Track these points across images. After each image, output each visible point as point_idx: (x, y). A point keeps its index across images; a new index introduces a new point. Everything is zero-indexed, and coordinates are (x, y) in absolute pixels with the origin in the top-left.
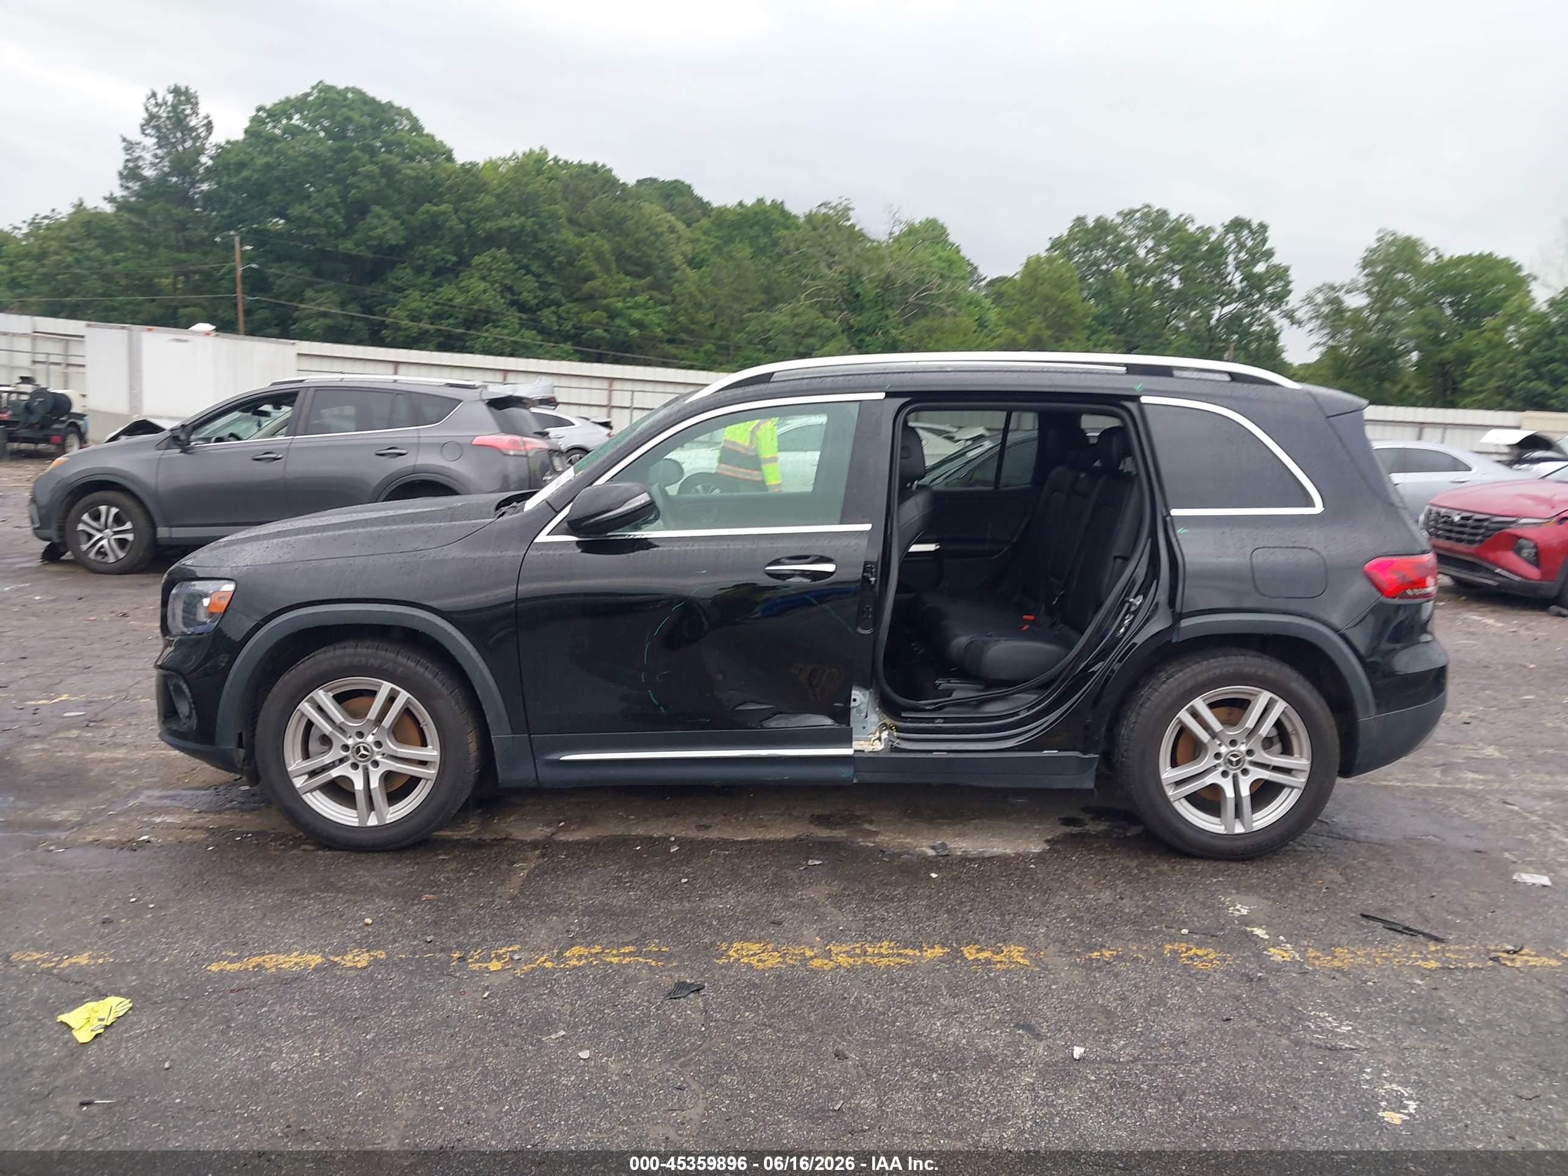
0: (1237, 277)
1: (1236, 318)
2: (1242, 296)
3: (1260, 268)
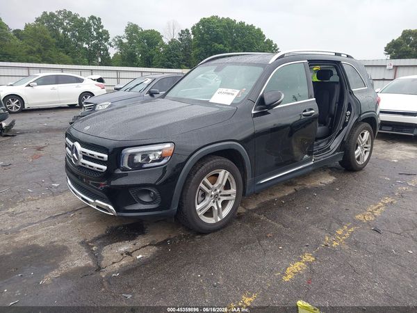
0: (95, 34)
1: (96, 45)
2: (97, 38)
3: (101, 30)
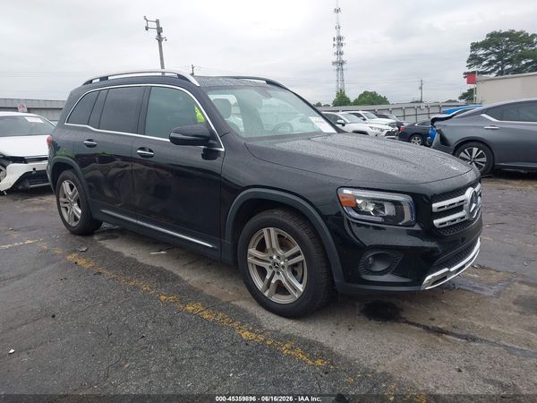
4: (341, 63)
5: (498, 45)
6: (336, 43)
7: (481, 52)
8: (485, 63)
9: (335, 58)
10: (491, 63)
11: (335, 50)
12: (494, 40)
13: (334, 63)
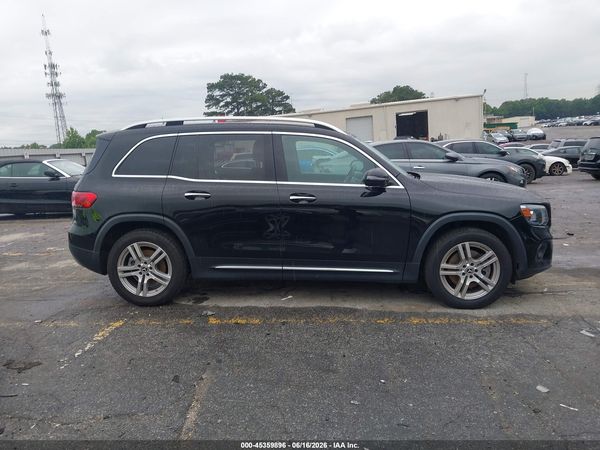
4: (59, 96)
5: (231, 87)
6: (48, 71)
7: (217, 93)
8: (222, 104)
9: (49, 90)
10: (227, 105)
11: (48, 79)
12: (228, 82)
13: (48, 96)
